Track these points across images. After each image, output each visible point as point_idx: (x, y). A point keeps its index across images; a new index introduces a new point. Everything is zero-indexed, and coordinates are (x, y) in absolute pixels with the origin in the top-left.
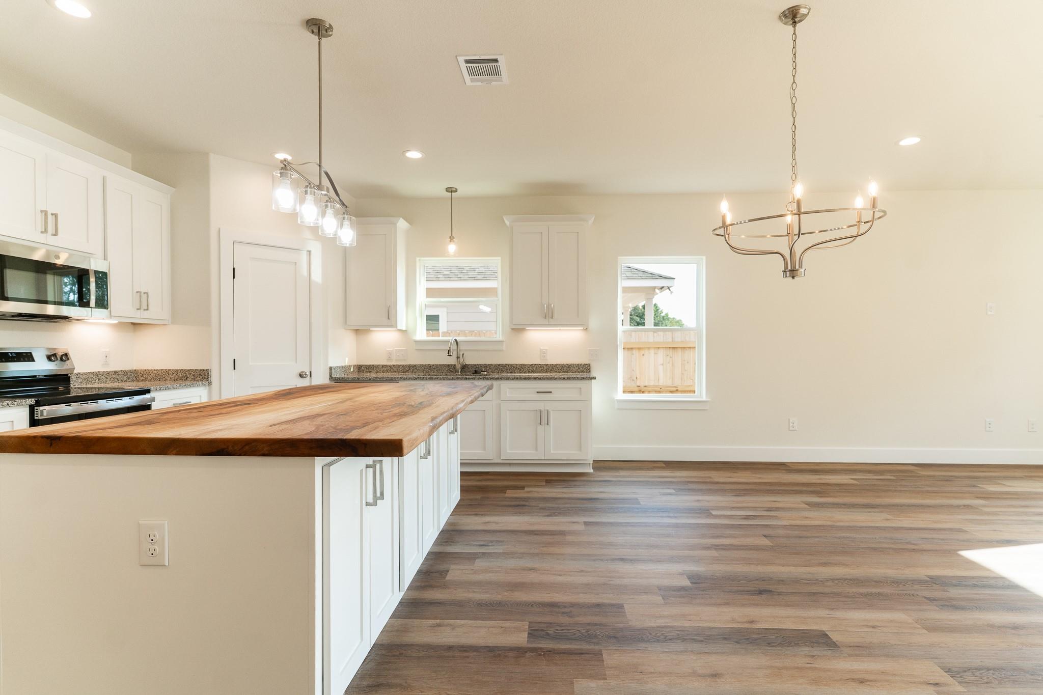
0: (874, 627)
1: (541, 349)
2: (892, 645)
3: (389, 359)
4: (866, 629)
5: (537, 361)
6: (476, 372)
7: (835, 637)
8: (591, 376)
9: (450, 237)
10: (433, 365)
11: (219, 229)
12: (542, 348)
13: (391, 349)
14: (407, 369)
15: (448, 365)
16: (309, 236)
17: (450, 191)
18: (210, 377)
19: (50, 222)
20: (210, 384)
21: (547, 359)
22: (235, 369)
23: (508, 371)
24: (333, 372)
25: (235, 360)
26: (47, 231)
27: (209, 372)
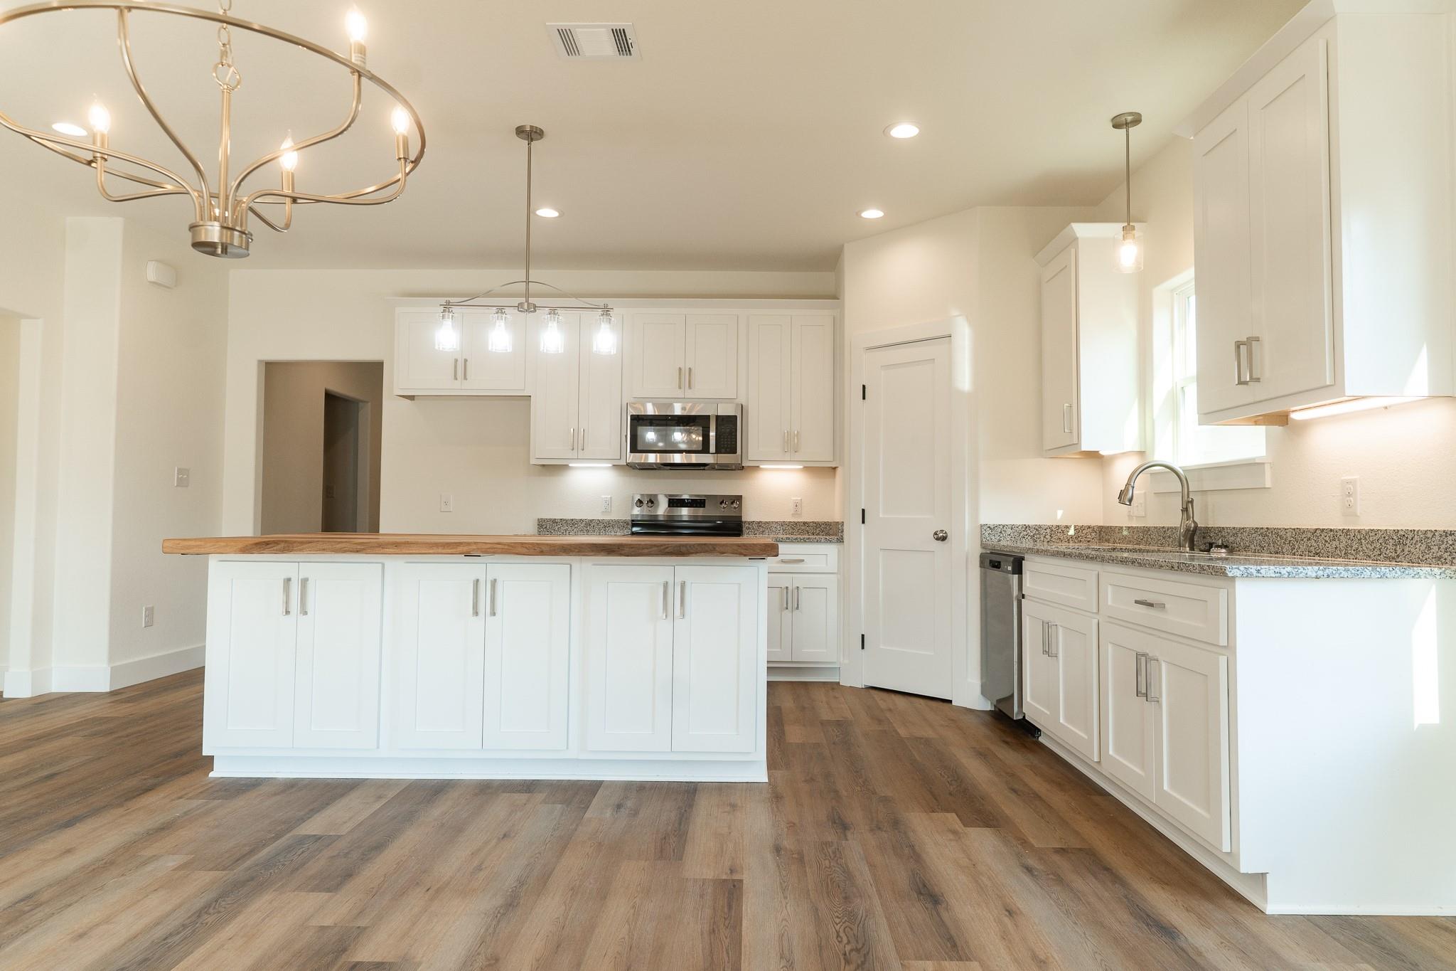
9: (1125, 228)
11: (850, 338)
16: (955, 313)
17: (1123, 125)
18: (842, 532)
19: (685, 377)
20: (841, 540)
21: (1359, 514)
22: (863, 522)
23: (1272, 549)
24: (986, 534)
25: (863, 510)
26: (682, 386)
27: (843, 525)
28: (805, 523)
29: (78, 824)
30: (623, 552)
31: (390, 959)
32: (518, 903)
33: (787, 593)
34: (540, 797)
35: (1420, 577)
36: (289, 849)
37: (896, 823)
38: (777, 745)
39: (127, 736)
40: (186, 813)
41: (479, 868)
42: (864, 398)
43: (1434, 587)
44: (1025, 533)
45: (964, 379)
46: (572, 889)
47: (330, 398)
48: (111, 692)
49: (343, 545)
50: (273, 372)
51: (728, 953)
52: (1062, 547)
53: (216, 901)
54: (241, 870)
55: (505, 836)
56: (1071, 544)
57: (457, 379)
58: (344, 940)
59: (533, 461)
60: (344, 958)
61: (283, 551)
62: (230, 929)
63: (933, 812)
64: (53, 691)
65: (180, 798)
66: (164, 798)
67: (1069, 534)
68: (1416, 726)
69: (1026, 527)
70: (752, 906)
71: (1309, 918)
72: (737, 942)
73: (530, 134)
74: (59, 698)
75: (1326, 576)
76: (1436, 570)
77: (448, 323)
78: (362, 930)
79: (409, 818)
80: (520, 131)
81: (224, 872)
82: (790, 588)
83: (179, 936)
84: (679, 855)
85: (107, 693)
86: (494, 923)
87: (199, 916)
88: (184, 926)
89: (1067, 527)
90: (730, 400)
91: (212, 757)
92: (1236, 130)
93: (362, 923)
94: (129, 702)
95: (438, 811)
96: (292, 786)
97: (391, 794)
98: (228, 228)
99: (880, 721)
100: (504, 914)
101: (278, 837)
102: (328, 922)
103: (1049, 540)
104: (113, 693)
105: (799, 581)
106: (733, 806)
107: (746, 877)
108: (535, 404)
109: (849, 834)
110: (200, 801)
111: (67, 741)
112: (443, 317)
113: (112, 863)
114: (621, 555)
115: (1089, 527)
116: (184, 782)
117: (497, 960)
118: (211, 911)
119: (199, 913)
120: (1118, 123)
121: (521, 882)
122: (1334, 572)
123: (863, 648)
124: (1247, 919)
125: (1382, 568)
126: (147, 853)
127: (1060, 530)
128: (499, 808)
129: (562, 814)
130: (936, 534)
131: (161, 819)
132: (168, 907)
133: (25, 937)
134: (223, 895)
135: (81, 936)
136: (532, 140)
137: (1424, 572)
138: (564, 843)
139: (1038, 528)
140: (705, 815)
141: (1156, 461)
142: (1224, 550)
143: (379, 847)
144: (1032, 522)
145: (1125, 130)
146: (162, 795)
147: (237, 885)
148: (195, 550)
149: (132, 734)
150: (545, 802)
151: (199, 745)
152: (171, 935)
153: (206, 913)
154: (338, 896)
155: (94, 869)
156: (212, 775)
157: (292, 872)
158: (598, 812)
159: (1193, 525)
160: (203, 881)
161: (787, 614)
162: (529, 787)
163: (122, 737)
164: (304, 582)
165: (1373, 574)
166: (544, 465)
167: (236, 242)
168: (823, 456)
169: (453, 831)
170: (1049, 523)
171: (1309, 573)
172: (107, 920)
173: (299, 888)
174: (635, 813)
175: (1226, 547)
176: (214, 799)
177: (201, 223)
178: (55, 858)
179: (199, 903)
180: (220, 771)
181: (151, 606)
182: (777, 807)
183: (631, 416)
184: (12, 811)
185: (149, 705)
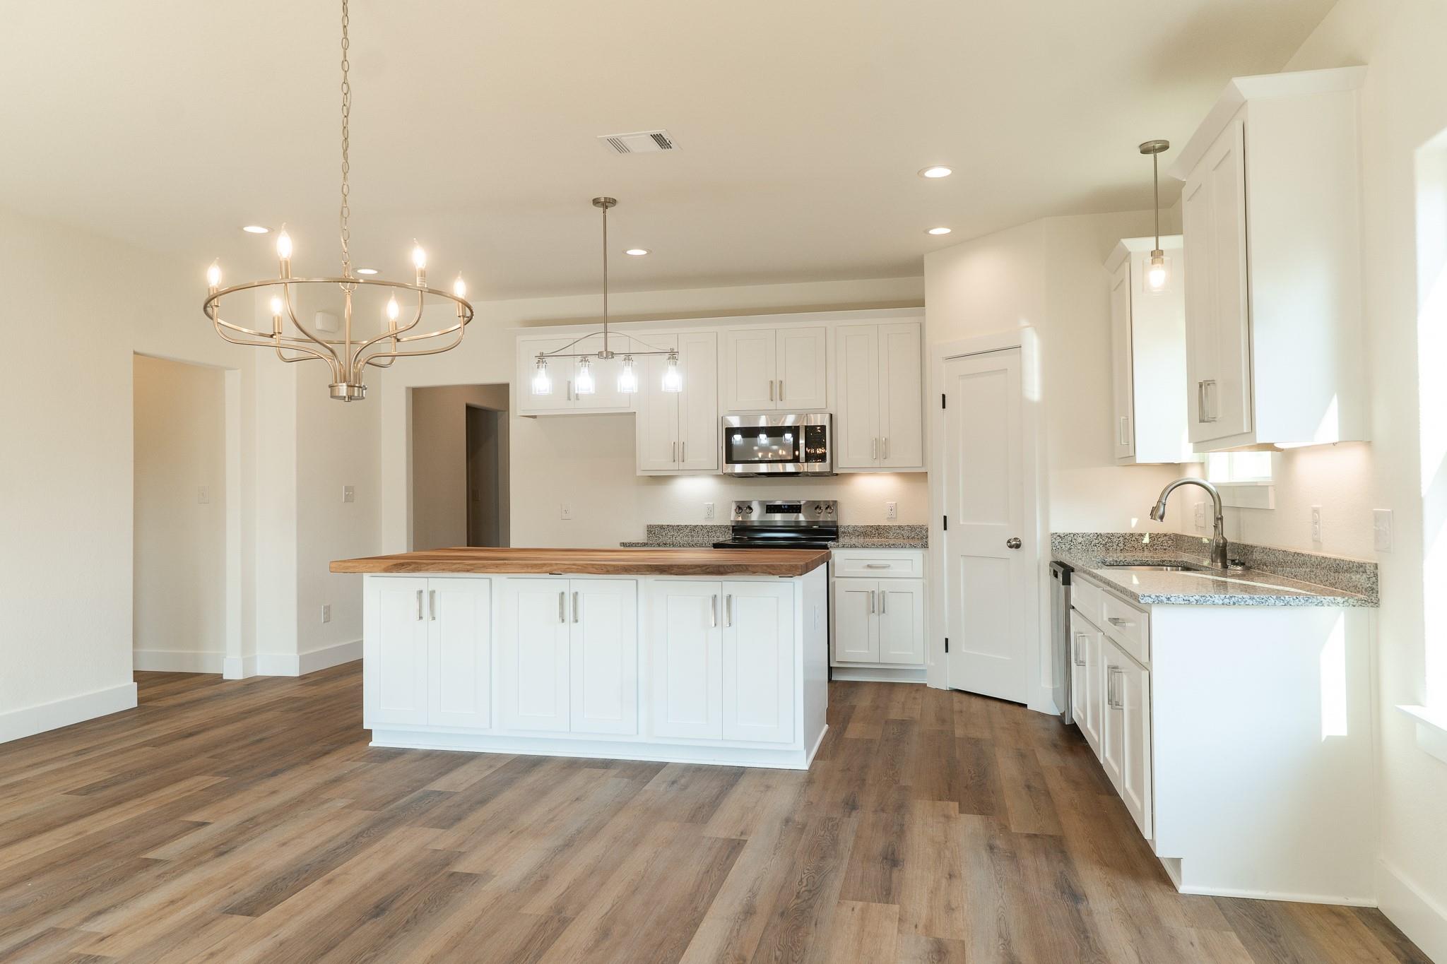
0: (212, 955)
2: (174, 947)
4: (218, 946)
7: (239, 919)
11: (931, 347)
16: (1024, 323)
17: (1151, 150)
18: (927, 537)
19: (777, 390)
20: (925, 546)
21: (1321, 541)
22: (945, 529)
24: (1056, 542)
25: (945, 517)
26: (774, 398)
27: (927, 531)
28: (900, 527)
29: (280, 775)
30: (673, 572)
31: (477, 872)
32: (573, 845)
33: (873, 597)
34: (613, 772)
35: (1323, 605)
36: (421, 799)
37: (900, 807)
38: (833, 740)
39: (312, 713)
40: (351, 771)
41: (551, 820)
42: (944, 407)
43: (1342, 614)
44: (1097, 541)
45: (1034, 389)
46: (615, 838)
47: (470, 409)
48: (300, 677)
49: (458, 566)
50: (419, 397)
51: (711, 886)
52: (1139, 556)
53: (368, 830)
54: (385, 812)
55: (577, 799)
56: (1146, 553)
57: (570, 400)
58: (450, 858)
59: (639, 473)
60: (446, 869)
61: (414, 570)
62: (377, 846)
63: (940, 800)
64: (258, 674)
65: (348, 760)
66: (337, 759)
67: (1144, 542)
68: (1323, 739)
69: (1098, 535)
70: (745, 858)
71: (1216, 899)
72: (721, 880)
73: (606, 204)
74: (262, 681)
75: (1232, 603)
76: (1339, 599)
77: (542, 371)
78: (461, 854)
79: (509, 783)
80: (596, 202)
81: (374, 812)
82: (876, 592)
84: (705, 820)
85: (298, 677)
86: (552, 856)
87: (357, 838)
88: (347, 843)
89: (1142, 535)
90: (820, 411)
91: (371, 731)
92: (1200, 186)
93: (463, 850)
94: (313, 685)
95: (531, 780)
96: (429, 755)
97: (499, 765)
98: (351, 386)
99: (943, 721)
100: (561, 851)
101: (413, 791)
102: (440, 847)
103: (1122, 548)
104: (302, 678)
105: (885, 586)
106: (768, 787)
107: (751, 839)
108: (639, 420)
109: (854, 814)
110: (362, 763)
111: (270, 715)
112: (538, 368)
113: (302, 801)
114: (671, 574)
115: (1165, 535)
116: (351, 748)
117: (547, 878)
118: (365, 835)
119: (357, 836)
120: (1145, 150)
121: (579, 832)
122: (1240, 600)
123: (947, 651)
124: (1157, 896)
125: (1287, 597)
126: (325, 796)
127: (1134, 538)
128: (579, 779)
129: (626, 787)
130: (1009, 542)
131: (332, 775)
132: (338, 831)
133: (250, 843)
134: (374, 826)
135: (284, 844)
136: (607, 207)
137: (1328, 600)
138: (620, 806)
139: (1110, 537)
140: (741, 794)
141: (1192, 478)
142: (1239, 568)
143: (483, 802)
144: (1103, 531)
145: (1153, 155)
146: (336, 758)
147: (383, 820)
148: (351, 570)
149: (316, 711)
150: (616, 776)
151: (361, 723)
152: (338, 848)
154: (449, 832)
155: (291, 805)
156: (371, 744)
157: (420, 814)
158: (656, 788)
159: (1222, 541)
160: (359, 817)
161: (874, 617)
162: (607, 764)
163: (309, 713)
164: (432, 593)
165: (1277, 602)
166: (651, 476)
167: (356, 394)
168: (911, 461)
169: (541, 793)
170: (1122, 531)
171: (1216, 601)
172: (299, 836)
173: (423, 825)
174: (685, 787)
175: (1243, 564)
176: (371, 762)
177: (336, 384)
178: (265, 797)
179: (357, 830)
180: (376, 742)
181: (328, 605)
182: (805, 791)
183: (726, 428)
184: (237, 763)
185: (329, 688)
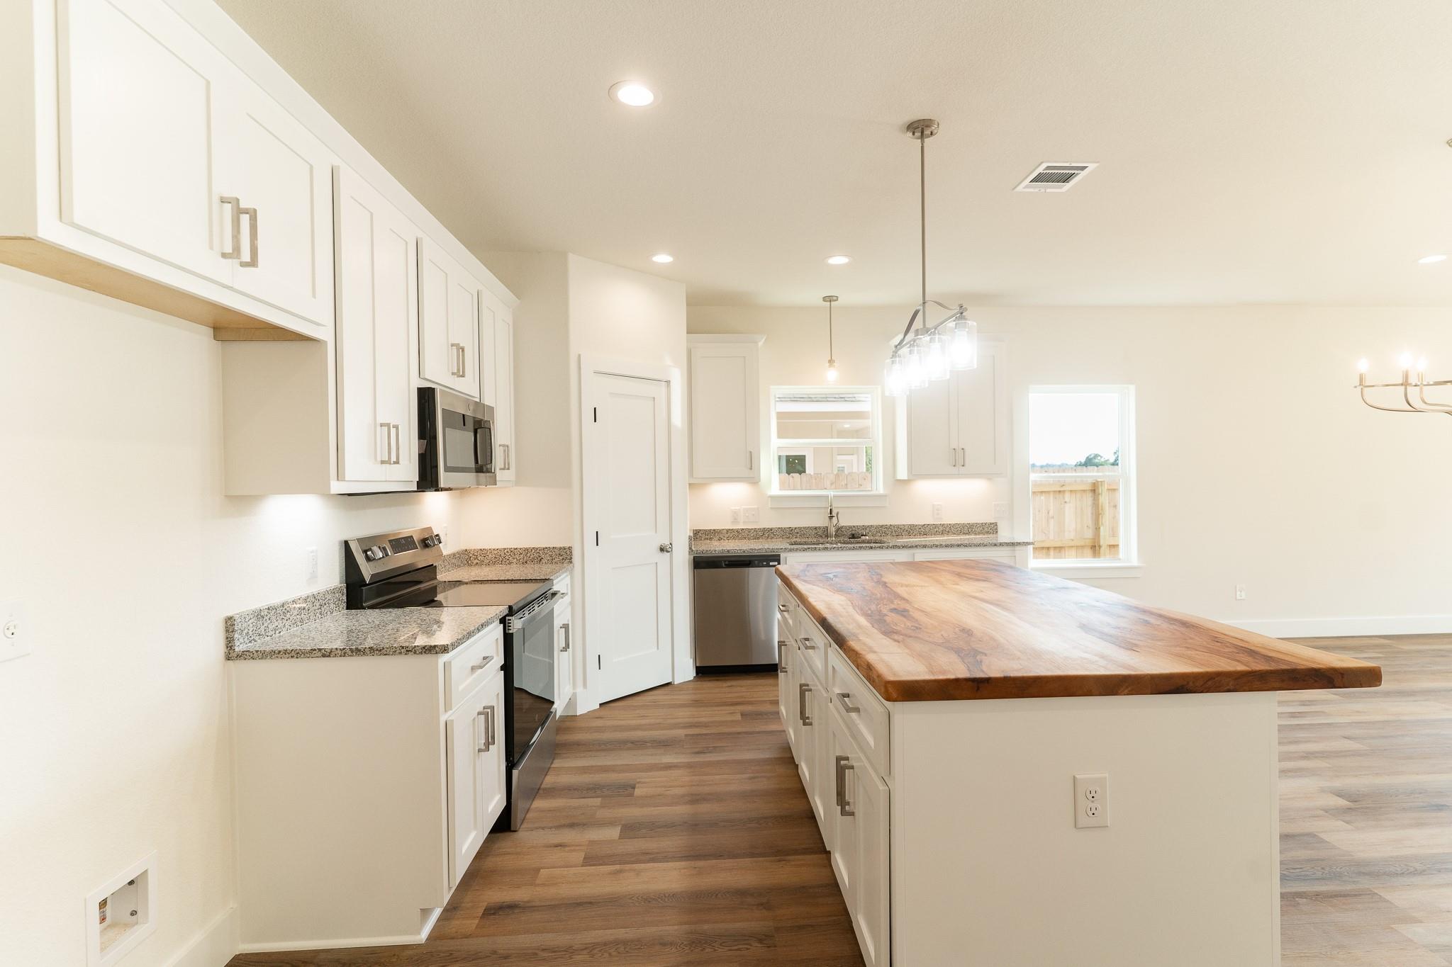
1: (933, 505)
3: (735, 521)
5: (929, 520)
6: (853, 536)
8: (1001, 540)
9: (830, 361)
10: (796, 528)
11: (579, 356)
12: (935, 503)
13: (738, 508)
14: (761, 534)
15: (816, 528)
17: (828, 300)
18: (572, 557)
21: (942, 518)
23: (894, 534)
25: (597, 533)
26: (459, 372)
27: (571, 551)
42: (595, 420)
45: (678, 418)
81: (1376, 891)
83: (1447, 867)
119: (1422, 873)
145: (829, 303)
153: (1416, 870)
179: (1416, 880)
